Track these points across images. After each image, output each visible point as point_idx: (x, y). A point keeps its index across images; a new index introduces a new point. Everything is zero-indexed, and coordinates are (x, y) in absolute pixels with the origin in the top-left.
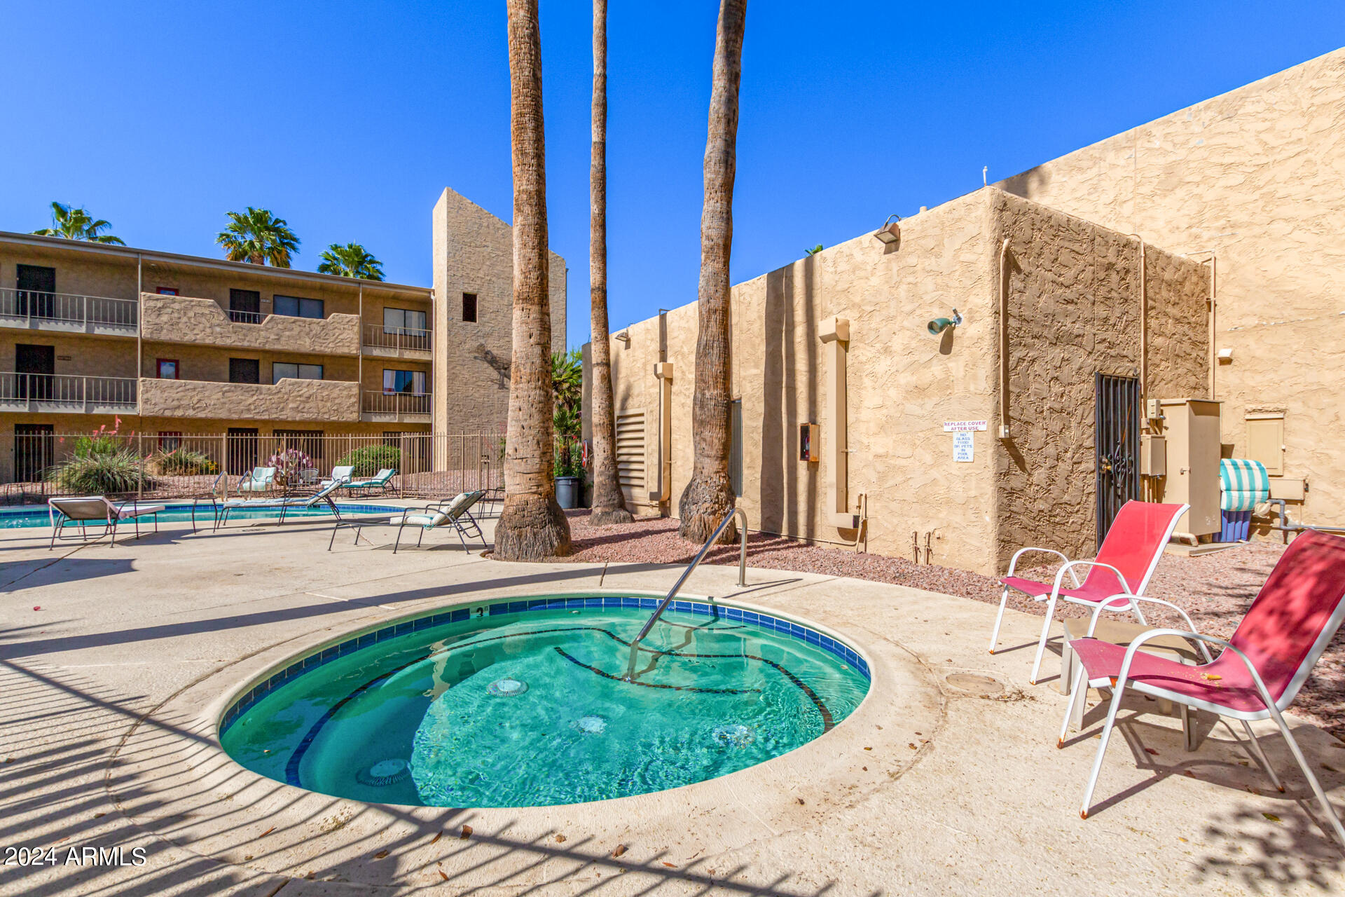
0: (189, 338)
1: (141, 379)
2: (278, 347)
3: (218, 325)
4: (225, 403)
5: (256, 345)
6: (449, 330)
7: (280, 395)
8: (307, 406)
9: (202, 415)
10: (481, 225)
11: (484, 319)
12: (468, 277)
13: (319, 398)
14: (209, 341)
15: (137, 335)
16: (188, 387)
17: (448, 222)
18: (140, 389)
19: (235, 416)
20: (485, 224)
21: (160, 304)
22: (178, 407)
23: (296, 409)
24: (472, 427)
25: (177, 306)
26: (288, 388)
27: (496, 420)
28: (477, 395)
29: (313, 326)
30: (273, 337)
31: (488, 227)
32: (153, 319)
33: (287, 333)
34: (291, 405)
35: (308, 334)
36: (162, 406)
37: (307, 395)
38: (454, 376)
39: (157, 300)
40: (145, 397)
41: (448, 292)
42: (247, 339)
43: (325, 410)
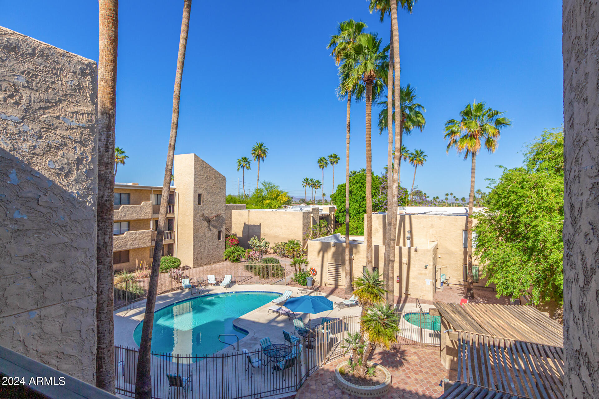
5: (117, 219)
6: (194, 209)
7: (125, 239)
8: (135, 242)
11: (204, 203)
12: (200, 188)
13: (139, 238)
17: (194, 167)
20: (205, 167)
23: (131, 244)
24: (200, 246)
26: (128, 236)
27: (207, 241)
28: (201, 233)
29: (136, 208)
30: (123, 215)
33: (128, 212)
35: (135, 212)
37: (135, 238)
38: (195, 227)
41: (194, 194)
43: (141, 243)
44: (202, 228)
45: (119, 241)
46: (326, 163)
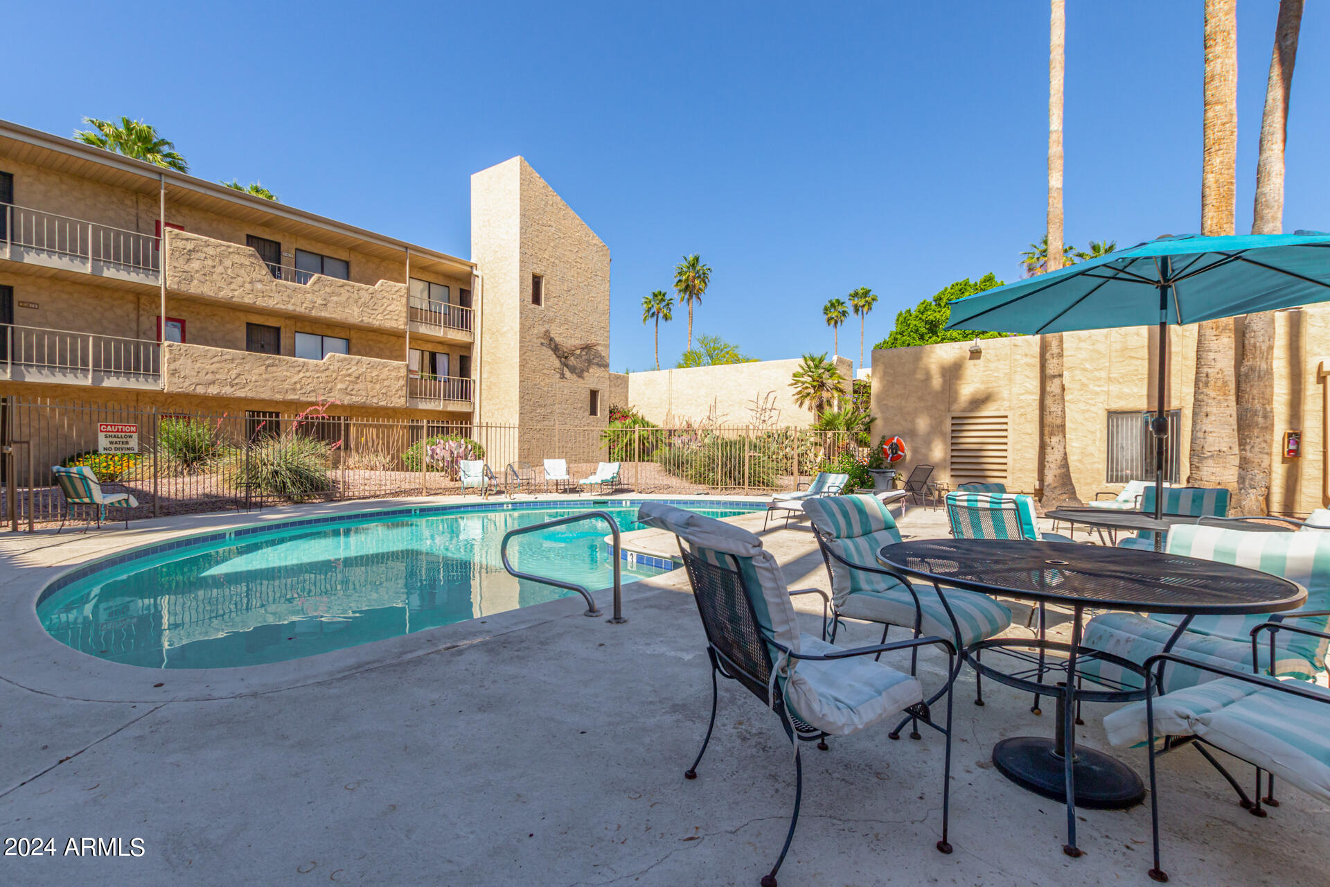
0: (224, 294)
1: (166, 343)
2: (324, 314)
3: (260, 281)
4: (267, 380)
5: (301, 310)
6: (521, 313)
7: (328, 373)
8: (357, 387)
9: (241, 394)
10: (547, 203)
11: (549, 303)
12: (537, 257)
13: (369, 379)
14: (248, 300)
15: (160, 282)
16: (225, 357)
17: (521, 195)
18: (165, 356)
19: (279, 397)
20: (550, 202)
21: (190, 246)
22: (214, 382)
23: (344, 391)
24: (538, 418)
25: (211, 251)
26: (337, 365)
27: (557, 411)
28: (543, 384)
29: (362, 293)
30: (320, 301)
31: (552, 205)
32: (180, 264)
33: (335, 299)
34: (339, 386)
35: (356, 302)
36: (194, 380)
37: (356, 374)
38: (524, 363)
39: (187, 239)
40: (172, 367)
41: (521, 271)
42: (292, 301)
43: (374, 393)
44: (545, 371)
45: (308, 374)
46: (844, 313)
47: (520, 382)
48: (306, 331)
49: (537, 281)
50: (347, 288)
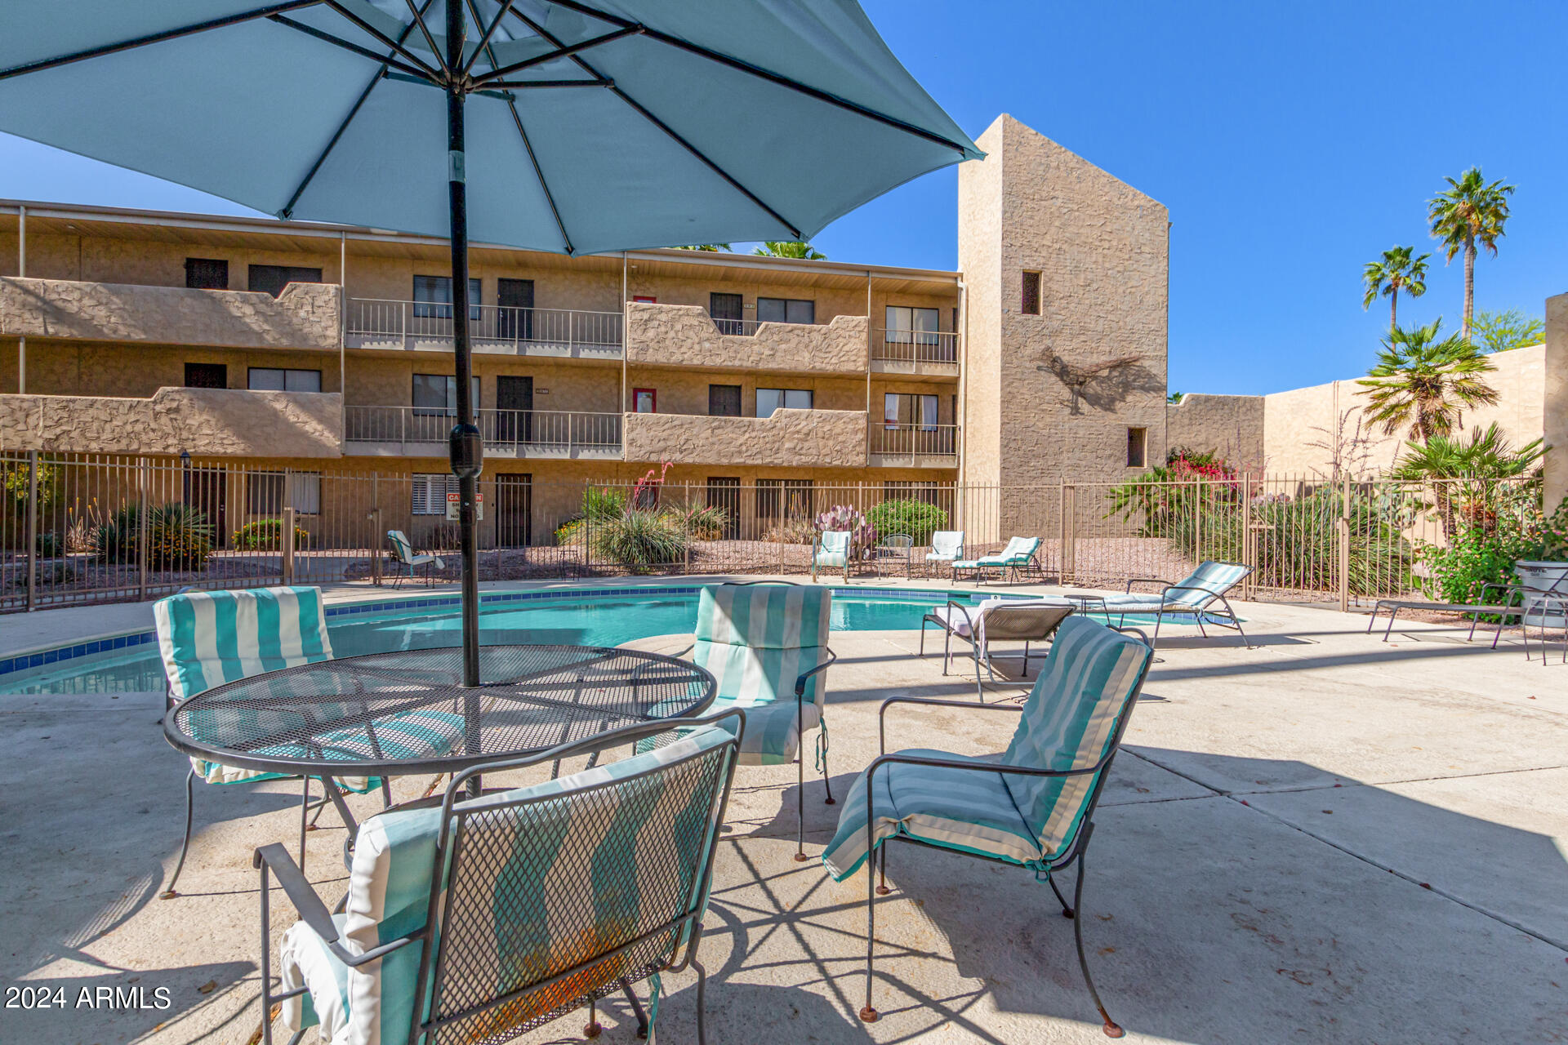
0: (676, 358)
1: (626, 414)
2: (773, 365)
3: (708, 340)
4: (713, 444)
5: (748, 364)
6: (1003, 329)
7: (775, 432)
8: (806, 445)
9: (689, 460)
10: (1048, 166)
11: (1052, 309)
12: (1030, 247)
13: (820, 434)
14: (696, 362)
15: (622, 357)
16: (675, 423)
17: (1004, 166)
18: (625, 426)
19: (725, 461)
20: (1054, 164)
21: (646, 316)
22: (665, 450)
23: (793, 450)
24: (1032, 474)
25: (663, 317)
26: (785, 421)
27: (1067, 462)
28: (1040, 425)
29: (814, 334)
30: (767, 352)
31: (1058, 168)
32: (638, 335)
33: (783, 346)
34: (787, 445)
35: (807, 346)
36: (649, 449)
37: (805, 430)
38: (1008, 398)
39: (643, 310)
40: (631, 437)
41: (1003, 270)
42: (739, 356)
43: (827, 451)
44: (1045, 407)
45: (754, 434)
47: (1002, 424)
48: (767, 385)
49: (1031, 281)
50: (796, 332)
